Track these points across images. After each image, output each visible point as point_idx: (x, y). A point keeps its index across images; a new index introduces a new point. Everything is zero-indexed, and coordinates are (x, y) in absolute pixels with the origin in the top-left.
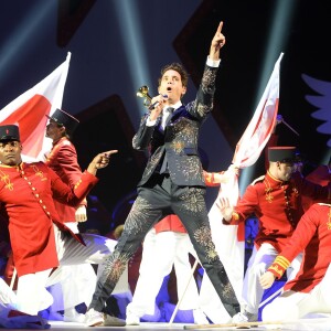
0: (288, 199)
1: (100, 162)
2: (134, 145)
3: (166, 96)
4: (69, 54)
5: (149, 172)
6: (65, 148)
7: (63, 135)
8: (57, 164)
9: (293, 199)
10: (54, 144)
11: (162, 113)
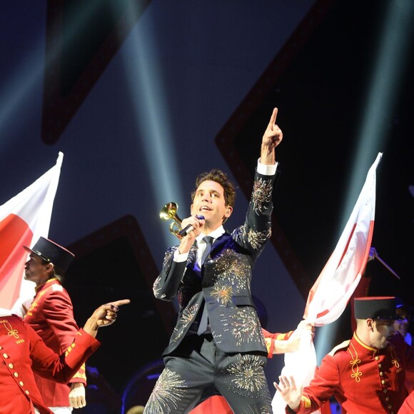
0: (384, 377)
1: (103, 318)
2: (155, 293)
3: (202, 218)
4: (61, 155)
5: (179, 333)
6: (54, 296)
7: (51, 276)
8: (42, 319)
9: (392, 377)
10: (38, 290)
11: (195, 245)
